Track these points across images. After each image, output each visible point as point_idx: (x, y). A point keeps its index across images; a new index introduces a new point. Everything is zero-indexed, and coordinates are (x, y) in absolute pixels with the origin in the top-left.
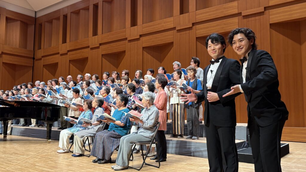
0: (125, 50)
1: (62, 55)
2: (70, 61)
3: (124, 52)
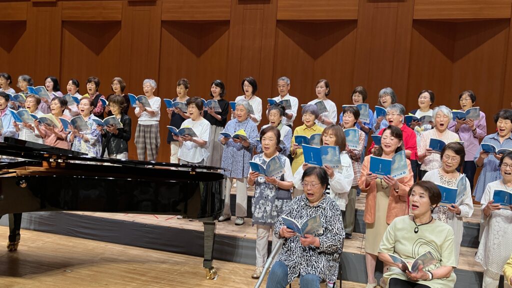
0: (229, 19)
1: (37, 4)
2: (63, 22)
3: (226, 23)
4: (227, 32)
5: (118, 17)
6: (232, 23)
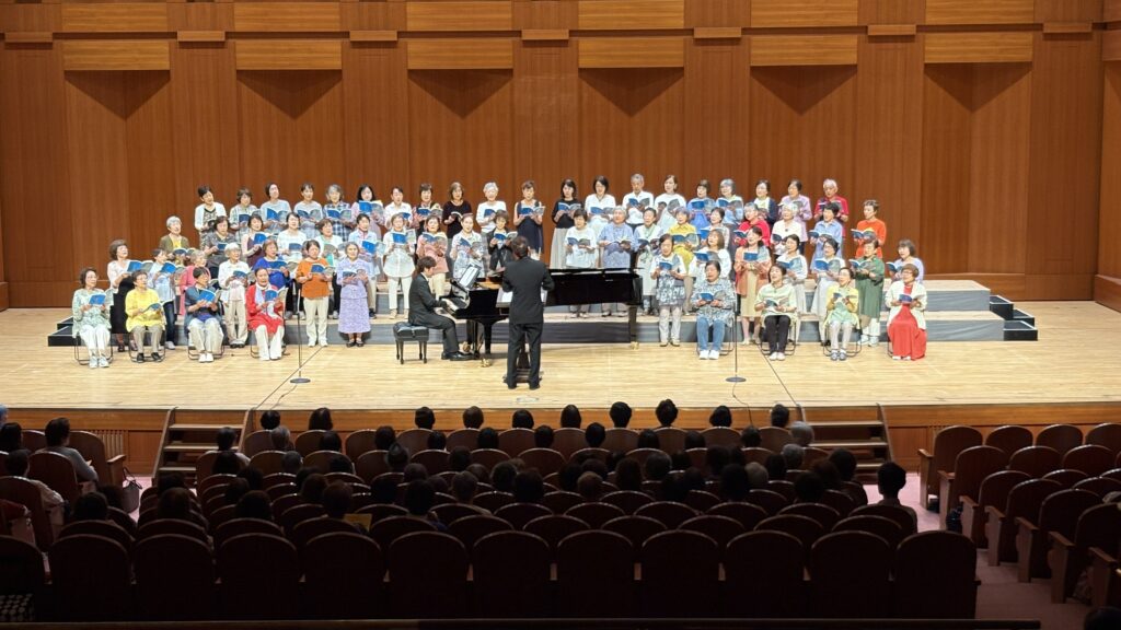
4: (508, 85)
5: (336, 64)
6: (515, 72)
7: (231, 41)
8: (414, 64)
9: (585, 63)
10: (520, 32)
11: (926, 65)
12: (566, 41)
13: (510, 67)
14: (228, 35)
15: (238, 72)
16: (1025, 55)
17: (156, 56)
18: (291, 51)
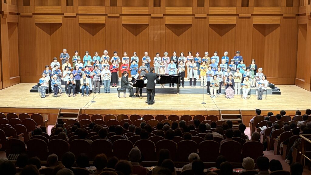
1: (66, 17)
4: (147, 28)
5: (104, 22)
6: (149, 25)
7: (77, 16)
8: (123, 23)
9: (167, 23)
10: (151, 15)
11: (253, 24)
12: (162, 17)
13: (148, 23)
14: (77, 14)
15: (79, 24)
16: (279, 22)
17: (58, 19)
18: (93, 19)
